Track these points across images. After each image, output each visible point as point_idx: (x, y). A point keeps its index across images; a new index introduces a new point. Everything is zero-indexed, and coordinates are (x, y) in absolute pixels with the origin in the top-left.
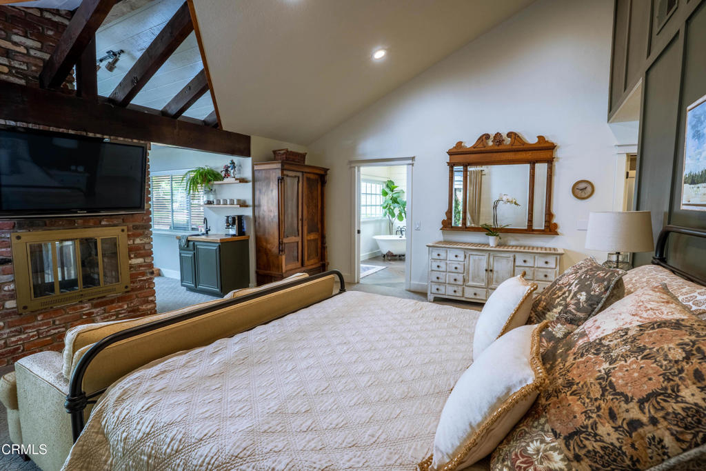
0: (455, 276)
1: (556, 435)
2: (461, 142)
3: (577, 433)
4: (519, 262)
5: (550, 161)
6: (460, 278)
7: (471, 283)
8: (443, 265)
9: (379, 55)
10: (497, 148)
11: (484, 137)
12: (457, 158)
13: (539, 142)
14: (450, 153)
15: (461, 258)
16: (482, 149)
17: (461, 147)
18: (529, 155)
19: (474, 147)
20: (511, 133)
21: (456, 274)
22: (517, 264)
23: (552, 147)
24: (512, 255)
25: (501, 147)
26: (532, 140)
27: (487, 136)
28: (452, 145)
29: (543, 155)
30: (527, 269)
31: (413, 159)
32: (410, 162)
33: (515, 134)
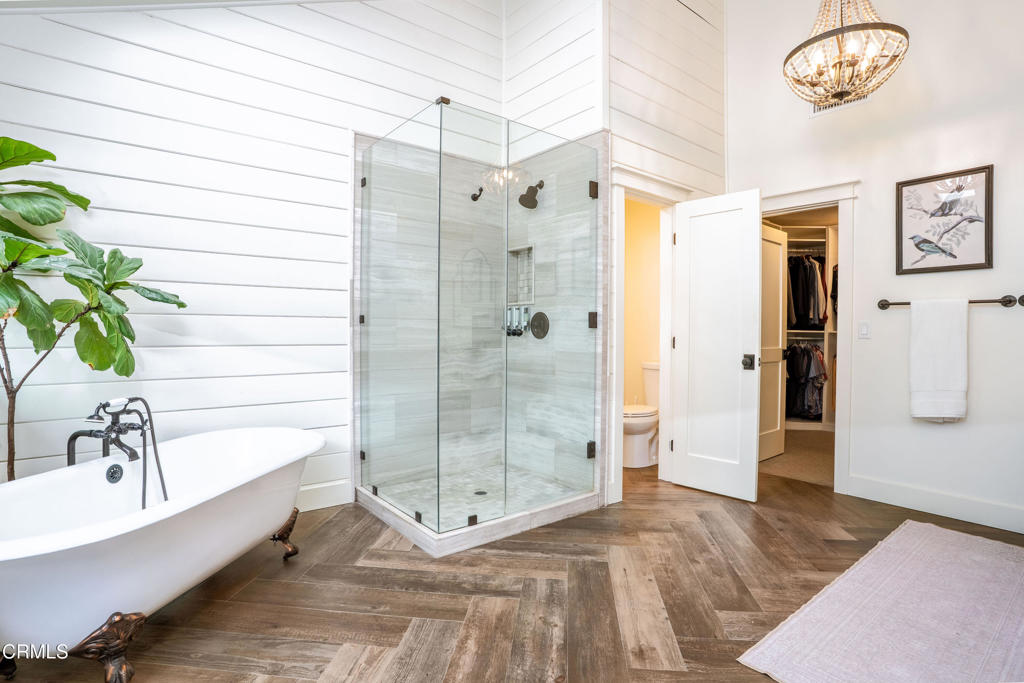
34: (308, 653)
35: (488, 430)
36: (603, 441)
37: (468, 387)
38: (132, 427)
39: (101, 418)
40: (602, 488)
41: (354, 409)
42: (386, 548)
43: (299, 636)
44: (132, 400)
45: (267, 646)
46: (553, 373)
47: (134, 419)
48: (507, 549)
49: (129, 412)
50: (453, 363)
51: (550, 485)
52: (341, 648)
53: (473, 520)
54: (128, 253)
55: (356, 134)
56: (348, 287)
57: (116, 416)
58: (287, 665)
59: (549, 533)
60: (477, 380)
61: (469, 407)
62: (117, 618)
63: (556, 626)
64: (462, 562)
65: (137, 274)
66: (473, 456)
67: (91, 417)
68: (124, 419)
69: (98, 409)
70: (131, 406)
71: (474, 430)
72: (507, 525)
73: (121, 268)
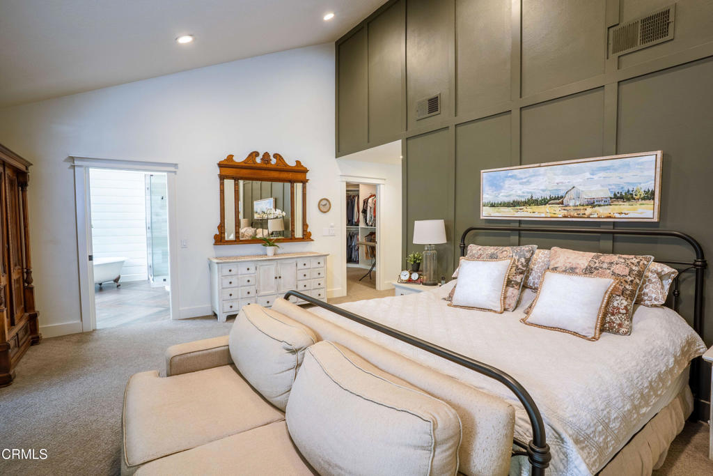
0: (248, 289)
1: (619, 296)
2: (233, 156)
3: (623, 292)
4: (300, 266)
5: (304, 182)
6: (252, 290)
7: (262, 293)
8: (234, 280)
9: (185, 40)
10: (265, 166)
11: (254, 154)
12: (228, 171)
13: (297, 165)
14: (221, 165)
15: (252, 270)
16: (253, 165)
17: (233, 161)
18: (290, 176)
19: (244, 162)
20: (276, 154)
21: (248, 288)
22: (299, 267)
23: (305, 171)
24: (294, 261)
25: (268, 166)
26: (291, 163)
27: (257, 154)
28: (223, 157)
29: (299, 176)
30: (306, 270)
31: (175, 165)
32: (172, 169)
33: (280, 156)
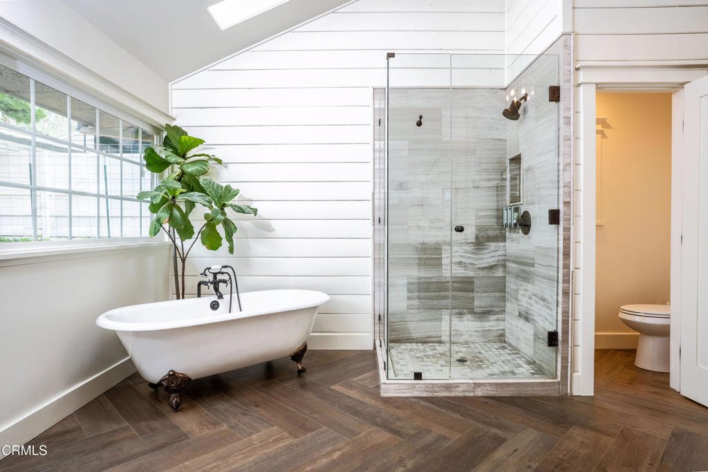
34: (255, 424)
35: (491, 311)
36: (565, 332)
37: (471, 274)
38: (224, 281)
39: (206, 275)
40: (564, 376)
41: (374, 284)
42: (359, 382)
43: (261, 415)
44: (224, 267)
45: (243, 414)
46: (533, 265)
47: (226, 277)
48: (437, 405)
49: (223, 273)
50: (459, 254)
51: (526, 366)
52: (271, 428)
53: (418, 376)
54: (234, 186)
55: (374, 89)
56: (371, 198)
57: (215, 275)
58: (241, 426)
59: (485, 403)
60: (480, 268)
61: (472, 291)
62: (171, 373)
63: (405, 466)
64: (395, 404)
65: (236, 198)
66: (476, 331)
67: (202, 274)
68: (219, 277)
69: (206, 270)
70: (224, 270)
71: (476, 310)
72: (448, 387)
73: (229, 195)
